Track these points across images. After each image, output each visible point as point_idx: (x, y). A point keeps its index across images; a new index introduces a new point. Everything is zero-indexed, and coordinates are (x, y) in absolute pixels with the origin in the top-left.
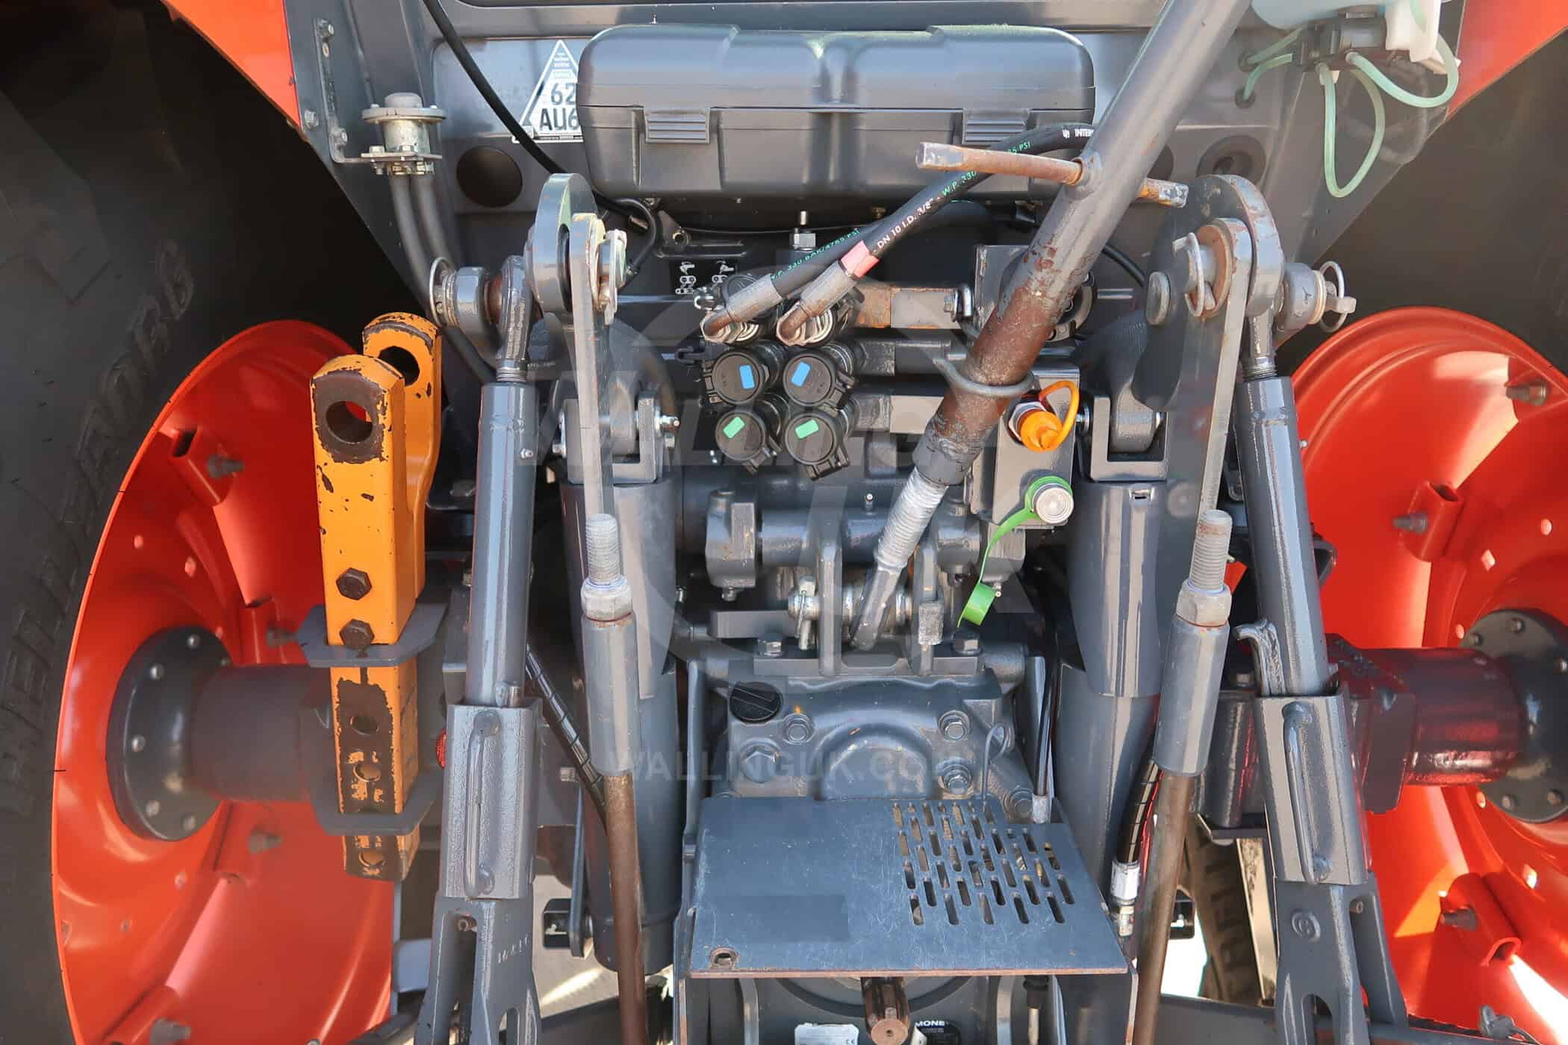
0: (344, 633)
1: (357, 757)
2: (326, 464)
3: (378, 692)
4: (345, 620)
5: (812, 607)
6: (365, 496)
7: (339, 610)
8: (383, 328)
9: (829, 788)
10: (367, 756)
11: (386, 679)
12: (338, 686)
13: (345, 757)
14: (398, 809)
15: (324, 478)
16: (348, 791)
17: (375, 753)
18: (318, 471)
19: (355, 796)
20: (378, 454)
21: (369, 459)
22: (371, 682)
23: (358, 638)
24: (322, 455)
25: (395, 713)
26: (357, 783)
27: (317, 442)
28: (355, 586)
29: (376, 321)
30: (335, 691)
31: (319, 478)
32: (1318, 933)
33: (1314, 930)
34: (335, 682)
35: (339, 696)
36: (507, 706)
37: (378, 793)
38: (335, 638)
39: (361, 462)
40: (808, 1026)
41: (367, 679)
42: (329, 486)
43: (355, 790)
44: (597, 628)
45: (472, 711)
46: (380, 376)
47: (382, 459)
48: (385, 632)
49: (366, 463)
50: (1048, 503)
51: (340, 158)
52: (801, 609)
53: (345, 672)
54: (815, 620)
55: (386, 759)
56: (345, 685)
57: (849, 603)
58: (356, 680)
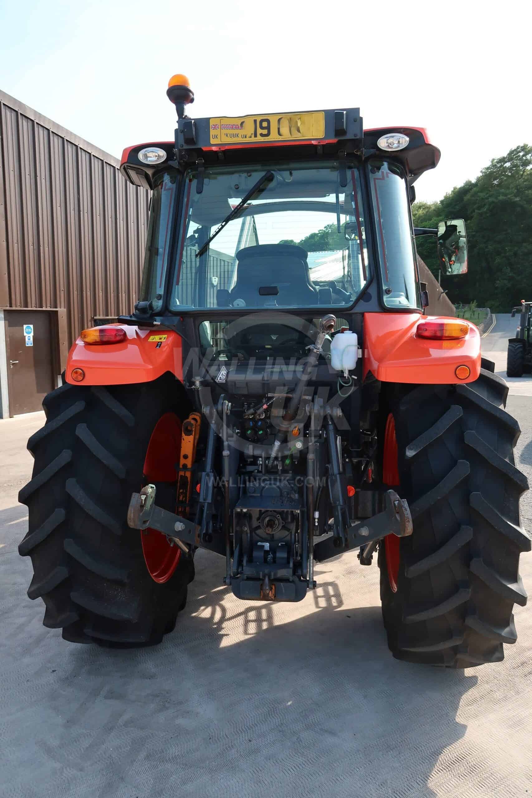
0: (183, 465)
1: (181, 491)
2: (184, 436)
3: (187, 477)
4: (183, 463)
5: (261, 463)
6: (189, 441)
7: (182, 461)
8: (192, 415)
9: (263, 494)
10: (183, 490)
11: (188, 474)
13: (179, 490)
14: (187, 502)
16: (179, 498)
18: (182, 437)
22: (186, 475)
23: (185, 466)
24: (183, 434)
25: (189, 481)
26: (181, 496)
27: (183, 432)
28: (186, 457)
29: (192, 413)
34: (180, 475)
37: (184, 499)
38: (181, 467)
40: (260, 543)
42: (184, 440)
44: (224, 457)
45: (205, 473)
46: (193, 422)
47: (192, 435)
48: (189, 466)
49: (190, 436)
51: (187, 388)
52: (259, 462)
53: (182, 473)
54: (262, 465)
55: (186, 491)
56: (181, 476)
57: (267, 462)
58: (183, 475)
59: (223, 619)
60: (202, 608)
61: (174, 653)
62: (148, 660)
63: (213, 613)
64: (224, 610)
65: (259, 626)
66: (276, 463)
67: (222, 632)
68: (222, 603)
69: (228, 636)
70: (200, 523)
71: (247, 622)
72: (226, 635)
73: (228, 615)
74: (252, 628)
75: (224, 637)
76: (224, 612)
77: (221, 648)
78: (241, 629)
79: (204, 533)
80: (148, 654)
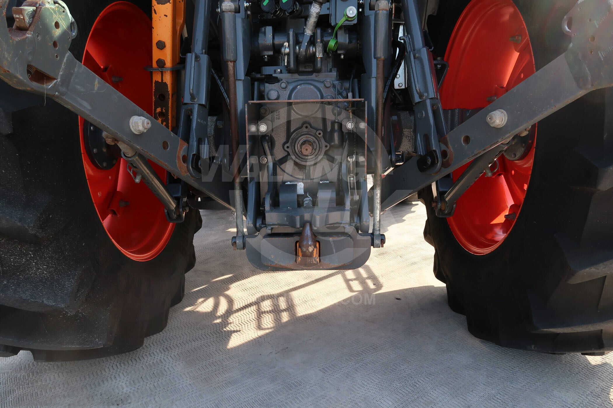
0: (157, 62)
1: (159, 110)
2: (155, 5)
3: (165, 84)
4: (158, 58)
5: (287, 50)
6: (165, 15)
7: (157, 54)
10: (162, 109)
11: (168, 79)
12: (155, 83)
13: (155, 110)
15: (154, 9)
17: (164, 108)
18: (153, 8)
22: (164, 82)
23: (161, 63)
25: (170, 93)
28: (161, 45)
30: (154, 85)
31: (153, 10)
32: (424, 115)
33: (423, 115)
34: (154, 81)
35: (155, 87)
36: (202, 54)
37: (164, 124)
38: (155, 65)
39: (164, 4)
40: (289, 183)
41: (163, 80)
42: (156, 13)
45: (192, 54)
47: (170, 3)
48: (168, 63)
49: (166, 4)
50: (349, 11)
52: (284, 50)
53: (157, 78)
54: (288, 54)
55: (167, 110)
56: (157, 82)
57: (297, 47)
58: (160, 81)
59: (230, 312)
60: (200, 300)
61: (163, 361)
62: (121, 374)
63: (216, 306)
64: (230, 301)
65: (277, 319)
66: (313, 50)
67: (229, 328)
68: (228, 293)
69: (239, 333)
70: (187, 138)
71: (260, 314)
72: (237, 331)
73: (236, 306)
74: (268, 321)
75: (233, 335)
76: (230, 305)
77: (229, 350)
78: (254, 324)
79: (194, 155)
80: (122, 365)
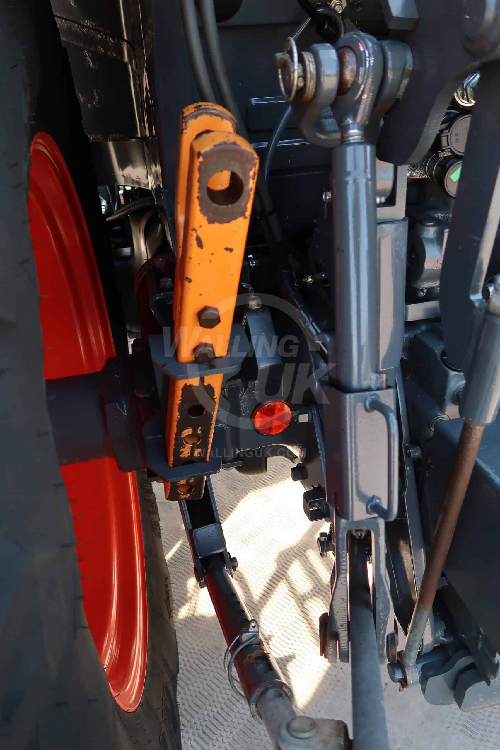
1: (188, 431)
2: (201, 226)
6: (227, 249)
8: (200, 114)
10: (194, 430)
12: (182, 390)
13: (179, 432)
14: (208, 459)
15: (198, 238)
16: (177, 452)
17: (200, 428)
18: (194, 233)
19: (182, 456)
20: (243, 214)
21: (235, 219)
22: (206, 384)
24: (198, 219)
25: (218, 401)
26: (184, 448)
30: (179, 392)
31: (194, 238)
34: (180, 387)
35: (181, 395)
37: (197, 451)
39: (228, 221)
42: (200, 244)
43: (183, 452)
47: (245, 218)
56: (187, 387)
